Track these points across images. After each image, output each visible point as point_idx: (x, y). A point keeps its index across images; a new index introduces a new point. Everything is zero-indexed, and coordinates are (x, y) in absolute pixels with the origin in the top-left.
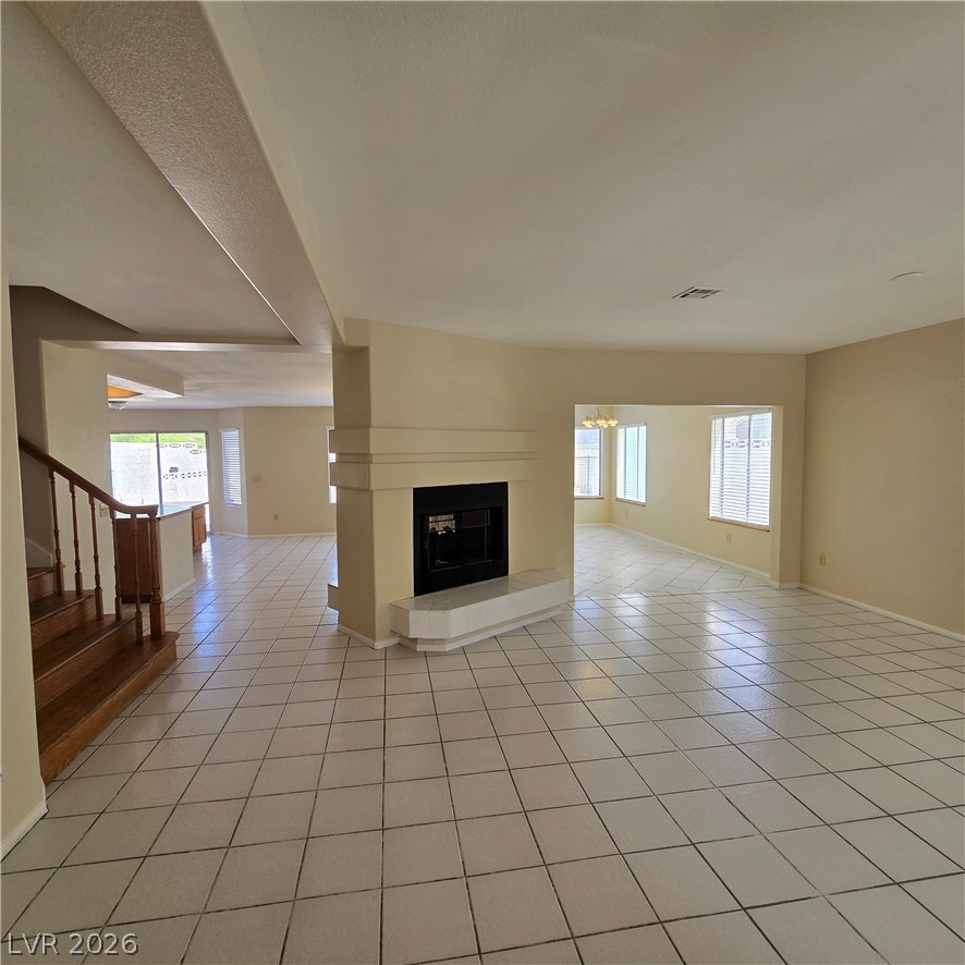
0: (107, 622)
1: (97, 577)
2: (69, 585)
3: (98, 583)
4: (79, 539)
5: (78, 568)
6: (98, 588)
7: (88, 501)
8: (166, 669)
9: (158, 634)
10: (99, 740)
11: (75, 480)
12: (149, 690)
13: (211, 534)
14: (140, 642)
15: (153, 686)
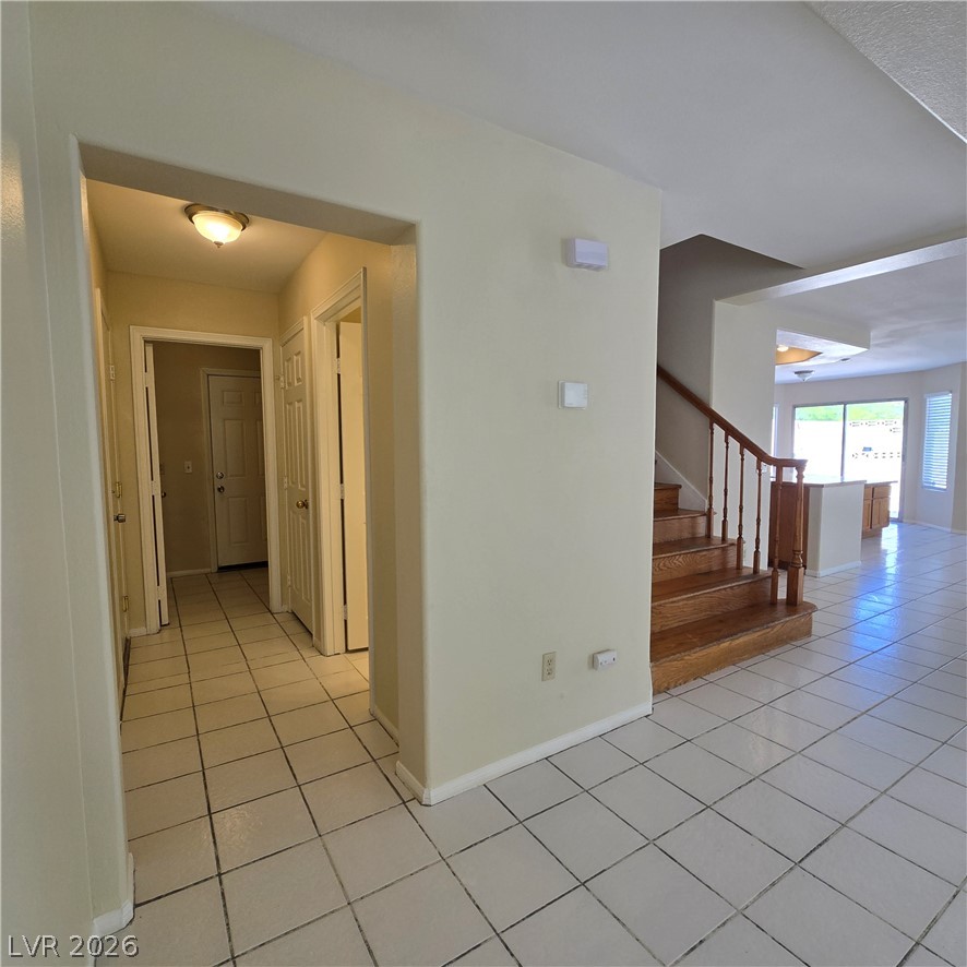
0: (745, 572)
1: (740, 526)
2: (717, 532)
3: (740, 534)
4: (728, 488)
5: (725, 516)
6: (740, 538)
7: (739, 451)
8: (796, 639)
9: (793, 601)
10: (712, 677)
11: (730, 431)
12: (772, 653)
13: (897, 521)
14: (774, 602)
15: (778, 651)
